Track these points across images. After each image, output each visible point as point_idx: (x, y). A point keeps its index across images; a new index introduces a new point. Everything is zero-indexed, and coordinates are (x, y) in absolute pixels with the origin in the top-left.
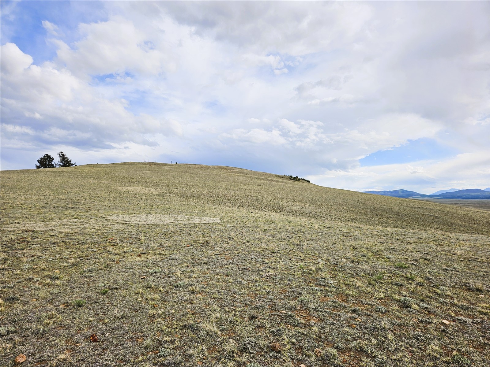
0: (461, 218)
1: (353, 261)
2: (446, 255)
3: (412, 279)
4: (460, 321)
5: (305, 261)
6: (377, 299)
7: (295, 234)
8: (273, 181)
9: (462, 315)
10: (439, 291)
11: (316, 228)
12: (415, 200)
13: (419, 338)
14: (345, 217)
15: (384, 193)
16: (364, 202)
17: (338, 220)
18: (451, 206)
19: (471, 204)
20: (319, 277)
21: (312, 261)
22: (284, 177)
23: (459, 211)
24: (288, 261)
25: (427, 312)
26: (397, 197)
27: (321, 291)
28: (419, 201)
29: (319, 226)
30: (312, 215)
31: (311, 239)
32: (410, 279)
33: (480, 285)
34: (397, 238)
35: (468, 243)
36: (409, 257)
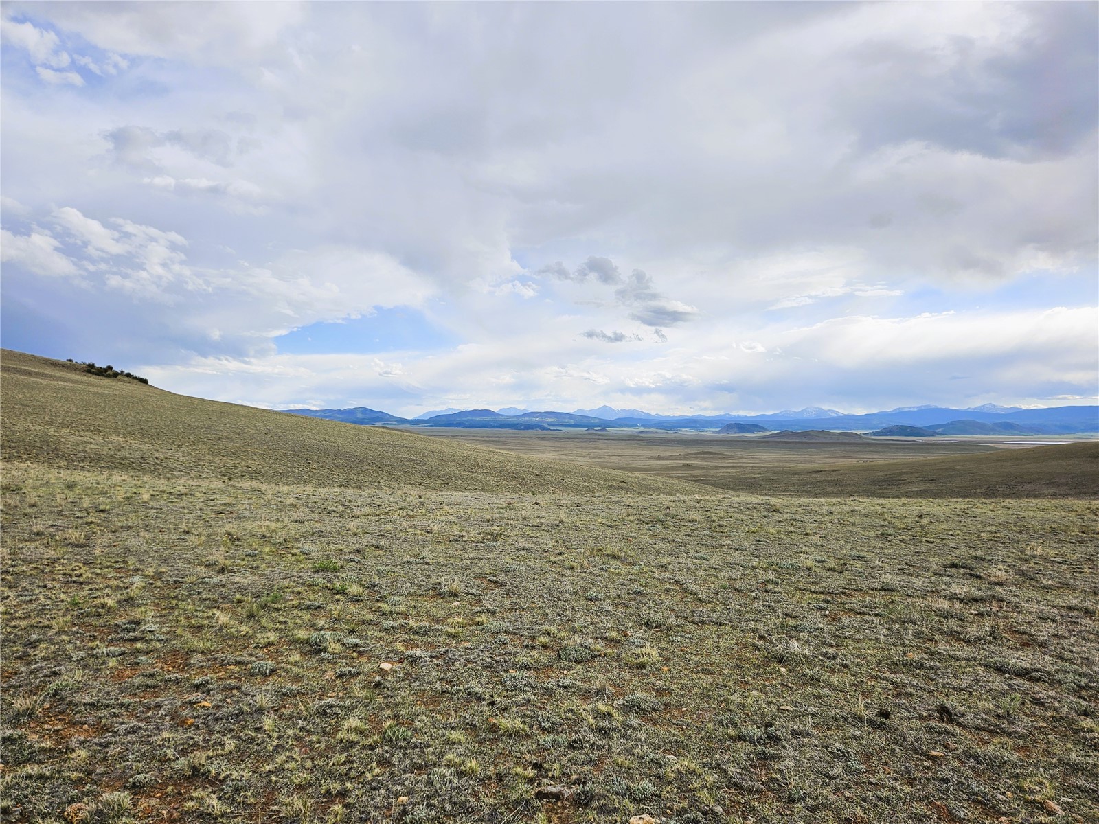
0: (459, 462)
1: (222, 571)
2: (415, 534)
3: (341, 592)
4: (411, 659)
5: (90, 587)
6: (261, 646)
7: (78, 517)
8: (30, 373)
9: (417, 646)
10: (386, 608)
11: (146, 497)
12: (385, 430)
13: (329, 711)
14: (236, 467)
15: (328, 414)
16: (280, 434)
17: (216, 477)
18: (445, 441)
19: (477, 437)
20: (120, 621)
21: (111, 583)
22: (70, 366)
23: (457, 450)
24: (37, 591)
25: (355, 655)
26: (351, 422)
27: (119, 655)
28: (392, 431)
29: (154, 493)
30: (146, 466)
31: (122, 527)
32: (338, 592)
33: (457, 585)
34: (333, 508)
35: (455, 509)
36: (347, 546)
